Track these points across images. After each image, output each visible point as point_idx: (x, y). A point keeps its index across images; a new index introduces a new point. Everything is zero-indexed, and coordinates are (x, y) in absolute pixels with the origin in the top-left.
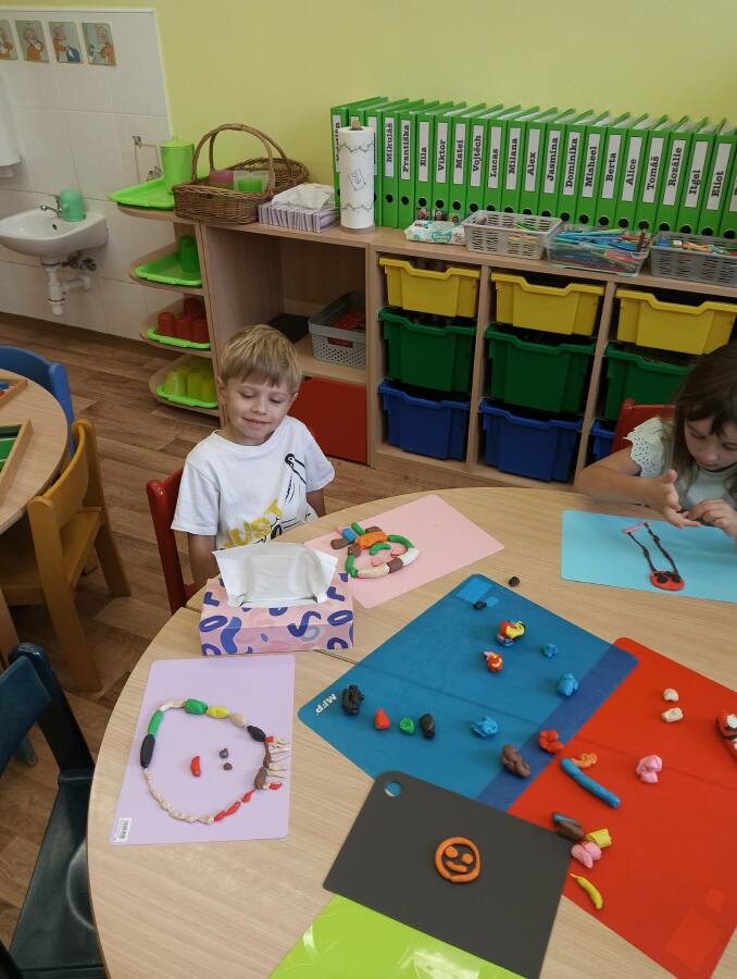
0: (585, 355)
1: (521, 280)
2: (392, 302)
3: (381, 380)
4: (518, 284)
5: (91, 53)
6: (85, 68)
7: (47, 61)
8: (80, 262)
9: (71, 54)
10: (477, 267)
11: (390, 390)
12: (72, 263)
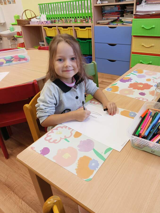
1: (62, 28)
2: (47, 35)
5: (12, 2)
6: (12, 4)
7: (7, 4)
9: (10, 2)
10: (55, 27)
12: (14, 39)
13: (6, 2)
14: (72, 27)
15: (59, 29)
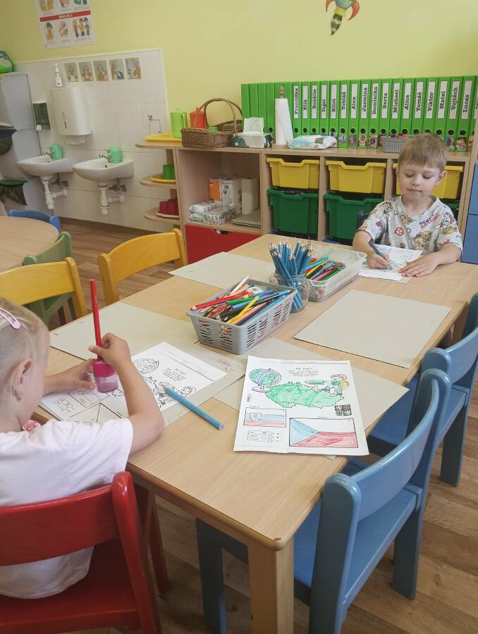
1: (341, 163)
2: (275, 184)
4: (339, 166)
5: (129, 74)
7: (108, 80)
8: (119, 187)
9: (119, 75)
12: (114, 188)
13: (103, 73)
14: (384, 161)
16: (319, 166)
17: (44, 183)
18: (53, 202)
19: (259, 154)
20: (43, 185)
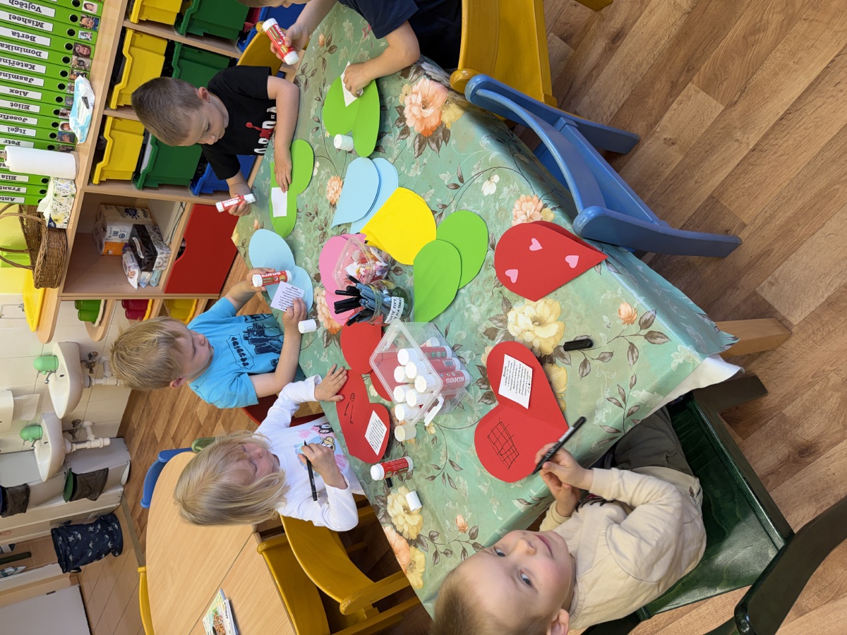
0: (182, 49)
1: (117, 88)
2: (129, 177)
3: (190, 192)
4: (120, 91)
8: (91, 361)
10: (104, 118)
11: (197, 188)
12: (91, 366)
14: (124, 30)
15: (119, 108)
16: (116, 118)
17: (74, 449)
18: (101, 439)
19: (86, 193)
20: (77, 450)
